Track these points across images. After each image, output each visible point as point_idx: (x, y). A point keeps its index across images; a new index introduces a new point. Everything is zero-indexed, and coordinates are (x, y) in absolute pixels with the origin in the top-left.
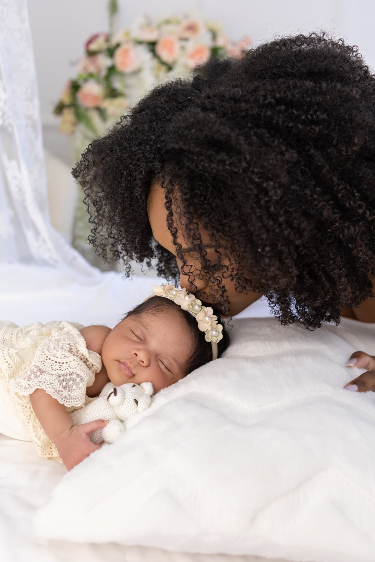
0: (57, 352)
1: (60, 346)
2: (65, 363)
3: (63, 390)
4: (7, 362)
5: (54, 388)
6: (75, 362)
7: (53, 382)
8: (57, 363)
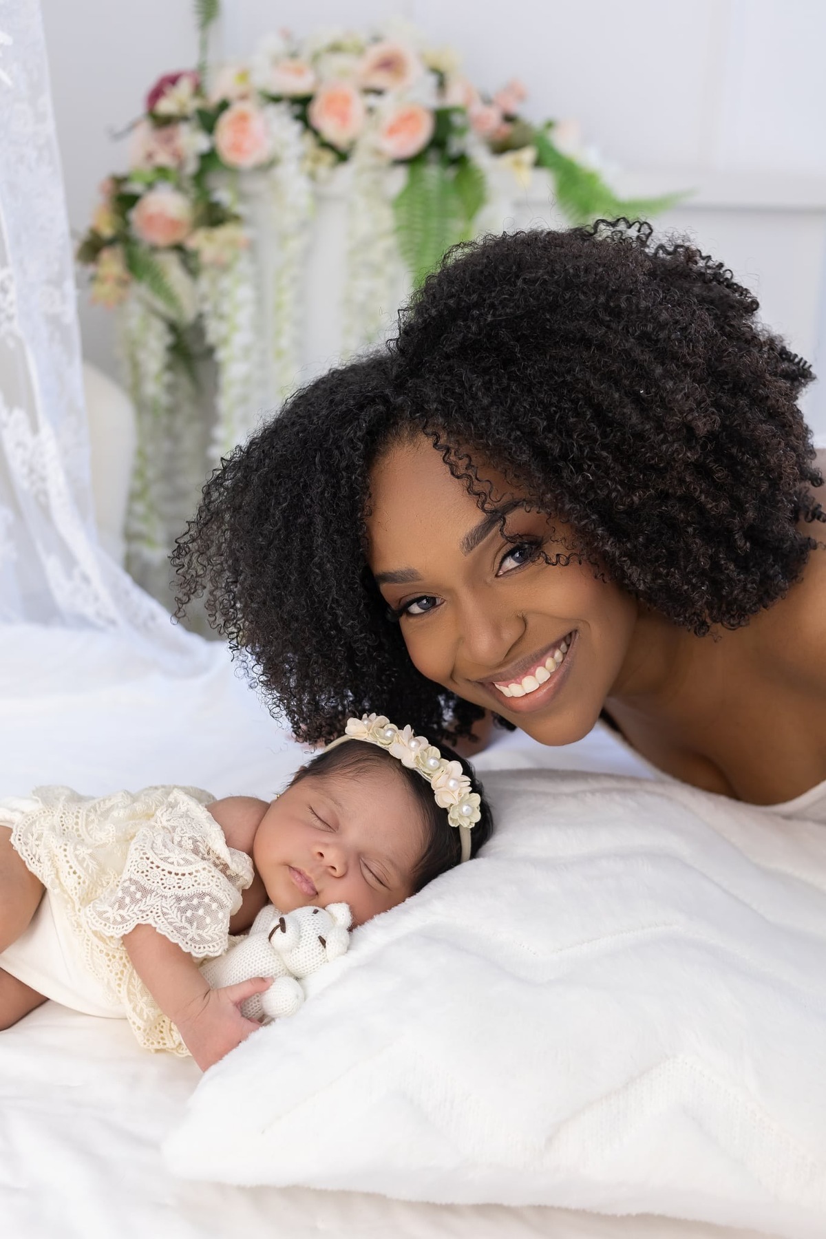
1: (176, 842)
2: (187, 875)
3: (188, 926)
4: (75, 873)
6: (206, 872)
7: (167, 911)
8: (173, 875)
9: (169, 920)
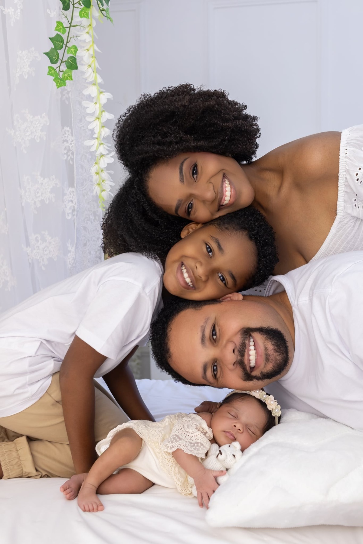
0: (189, 430)
3: (194, 450)
5: (188, 449)
7: (187, 446)
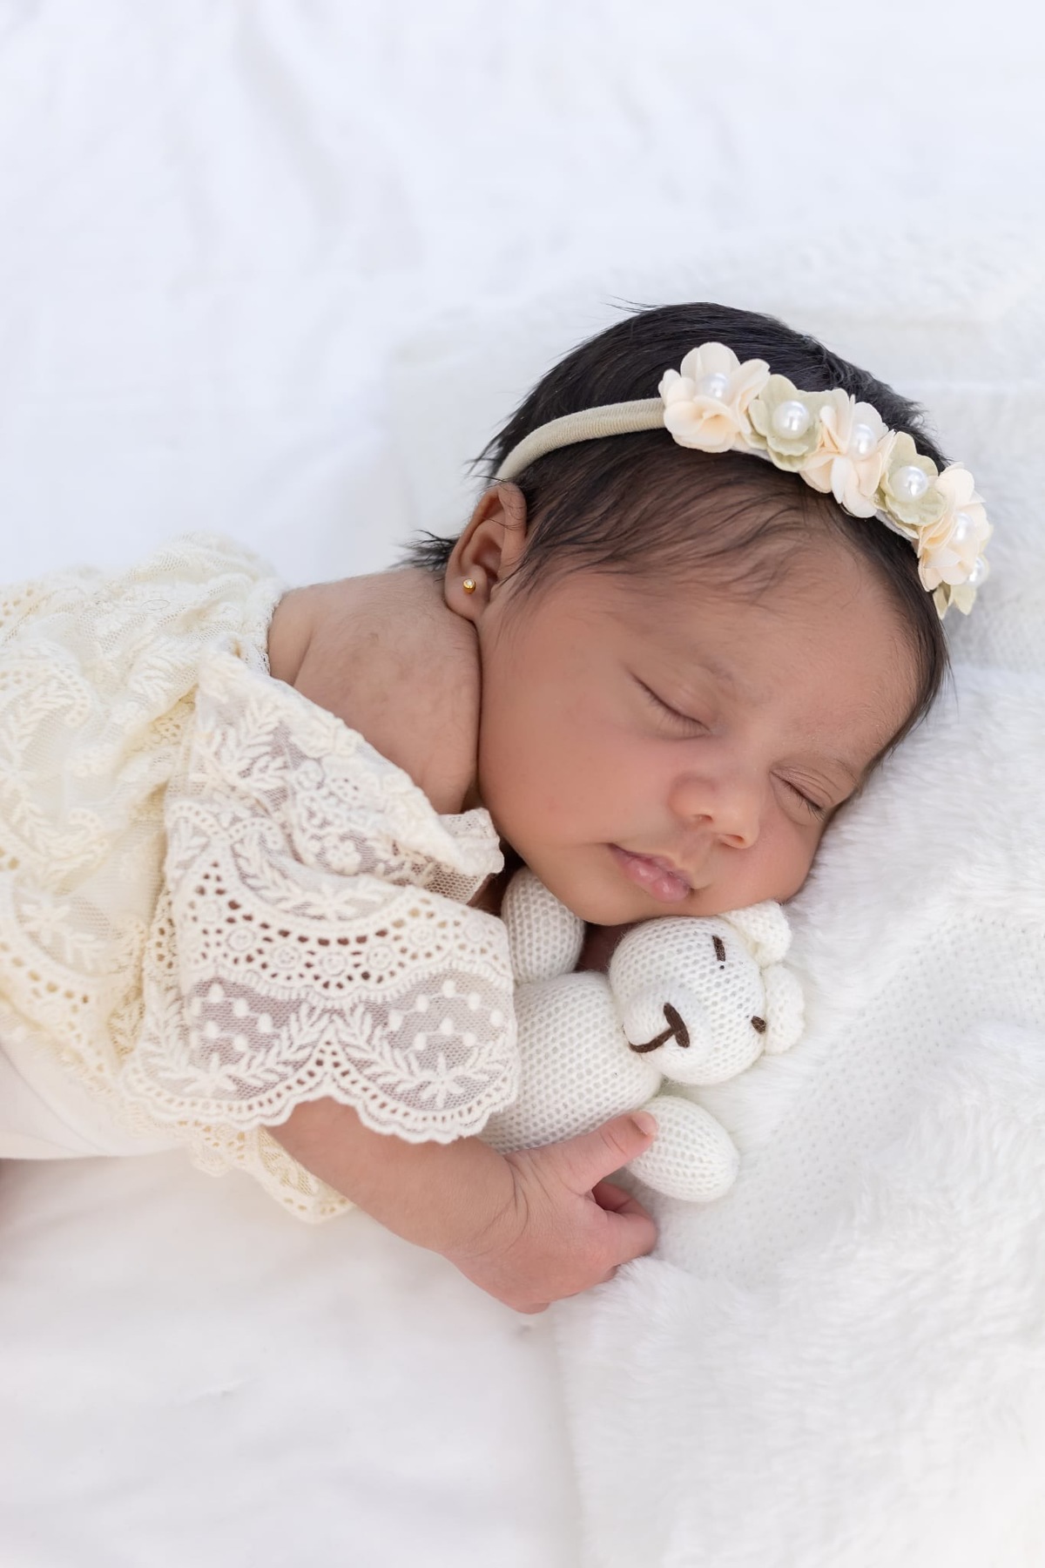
1: (309, 858)
6: (422, 919)
7: (364, 1056)
8: (334, 946)
9: (381, 1081)
